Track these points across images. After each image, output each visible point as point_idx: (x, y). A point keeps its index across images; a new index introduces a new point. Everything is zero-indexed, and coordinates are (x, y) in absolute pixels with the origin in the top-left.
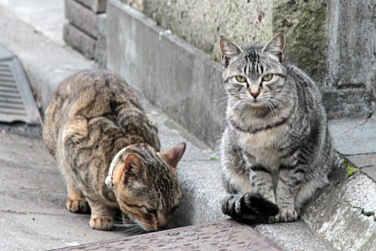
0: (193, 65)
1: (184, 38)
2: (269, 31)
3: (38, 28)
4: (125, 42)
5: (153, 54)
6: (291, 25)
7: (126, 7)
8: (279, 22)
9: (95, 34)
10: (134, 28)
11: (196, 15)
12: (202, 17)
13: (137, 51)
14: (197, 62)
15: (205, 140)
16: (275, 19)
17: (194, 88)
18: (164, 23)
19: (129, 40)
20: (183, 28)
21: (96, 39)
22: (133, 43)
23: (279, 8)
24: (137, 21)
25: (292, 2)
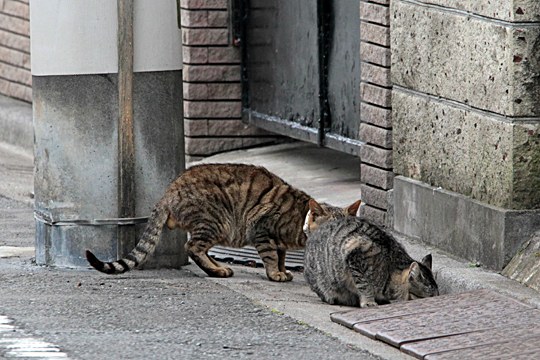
0: (457, 205)
1: (451, 189)
2: (511, 165)
4: (407, 204)
5: (429, 207)
6: (526, 161)
7: (409, 179)
8: (518, 159)
9: (385, 207)
10: (414, 192)
11: (459, 169)
12: (463, 169)
13: (417, 208)
14: (460, 202)
15: (466, 257)
16: (514, 157)
17: (458, 222)
18: (436, 183)
19: (410, 202)
20: (450, 182)
21: (385, 210)
22: (414, 203)
23: (517, 148)
24: (417, 185)
25: (527, 144)
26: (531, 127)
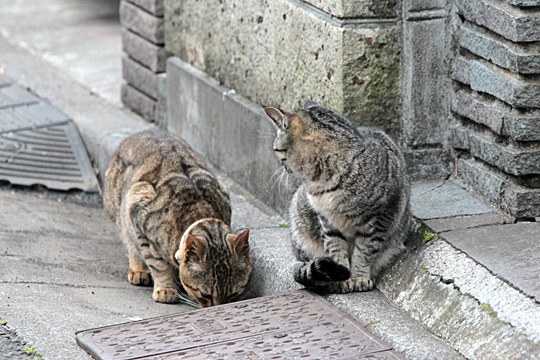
0: (258, 127)
1: (249, 98)
2: (339, 89)
3: (94, 90)
4: (186, 103)
5: (217, 116)
6: (362, 83)
7: (187, 66)
8: (349, 80)
9: (155, 95)
10: (196, 88)
11: (261, 73)
12: (267, 76)
13: (200, 112)
14: (263, 123)
15: (273, 206)
16: (345, 77)
17: (260, 151)
18: (227, 83)
19: (190, 101)
20: (248, 88)
21: (155, 100)
22: (196, 105)
23: (349, 64)
24: (199, 80)
25: (363, 58)
26: (368, 33)
